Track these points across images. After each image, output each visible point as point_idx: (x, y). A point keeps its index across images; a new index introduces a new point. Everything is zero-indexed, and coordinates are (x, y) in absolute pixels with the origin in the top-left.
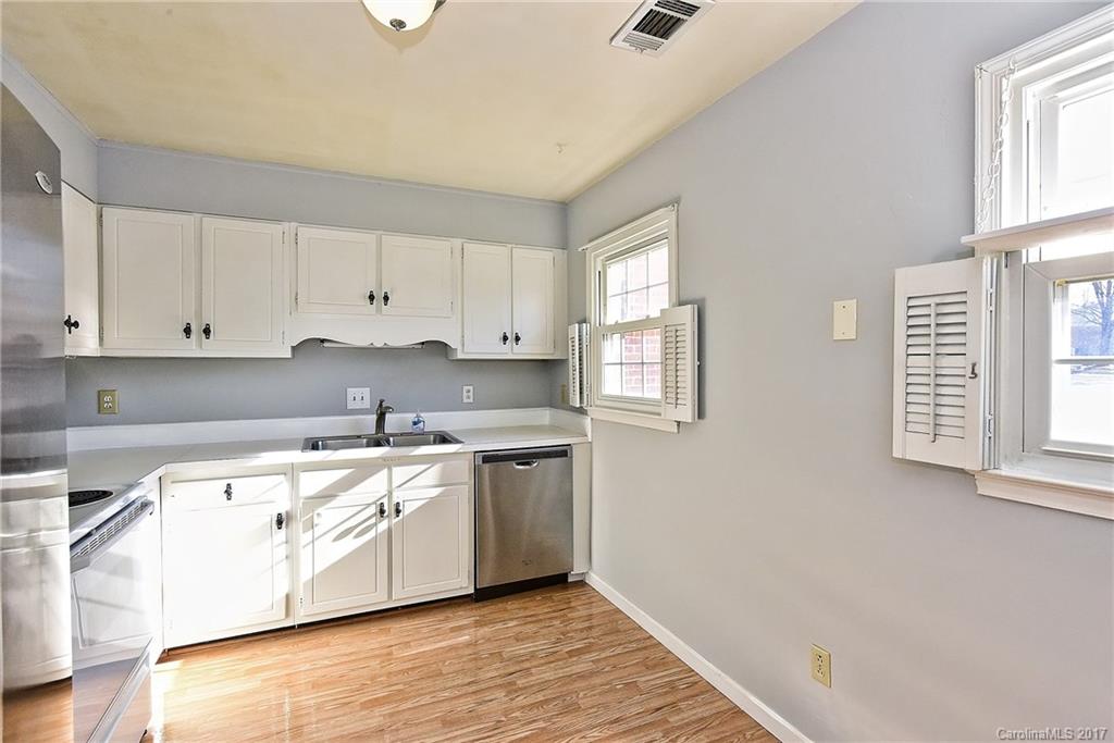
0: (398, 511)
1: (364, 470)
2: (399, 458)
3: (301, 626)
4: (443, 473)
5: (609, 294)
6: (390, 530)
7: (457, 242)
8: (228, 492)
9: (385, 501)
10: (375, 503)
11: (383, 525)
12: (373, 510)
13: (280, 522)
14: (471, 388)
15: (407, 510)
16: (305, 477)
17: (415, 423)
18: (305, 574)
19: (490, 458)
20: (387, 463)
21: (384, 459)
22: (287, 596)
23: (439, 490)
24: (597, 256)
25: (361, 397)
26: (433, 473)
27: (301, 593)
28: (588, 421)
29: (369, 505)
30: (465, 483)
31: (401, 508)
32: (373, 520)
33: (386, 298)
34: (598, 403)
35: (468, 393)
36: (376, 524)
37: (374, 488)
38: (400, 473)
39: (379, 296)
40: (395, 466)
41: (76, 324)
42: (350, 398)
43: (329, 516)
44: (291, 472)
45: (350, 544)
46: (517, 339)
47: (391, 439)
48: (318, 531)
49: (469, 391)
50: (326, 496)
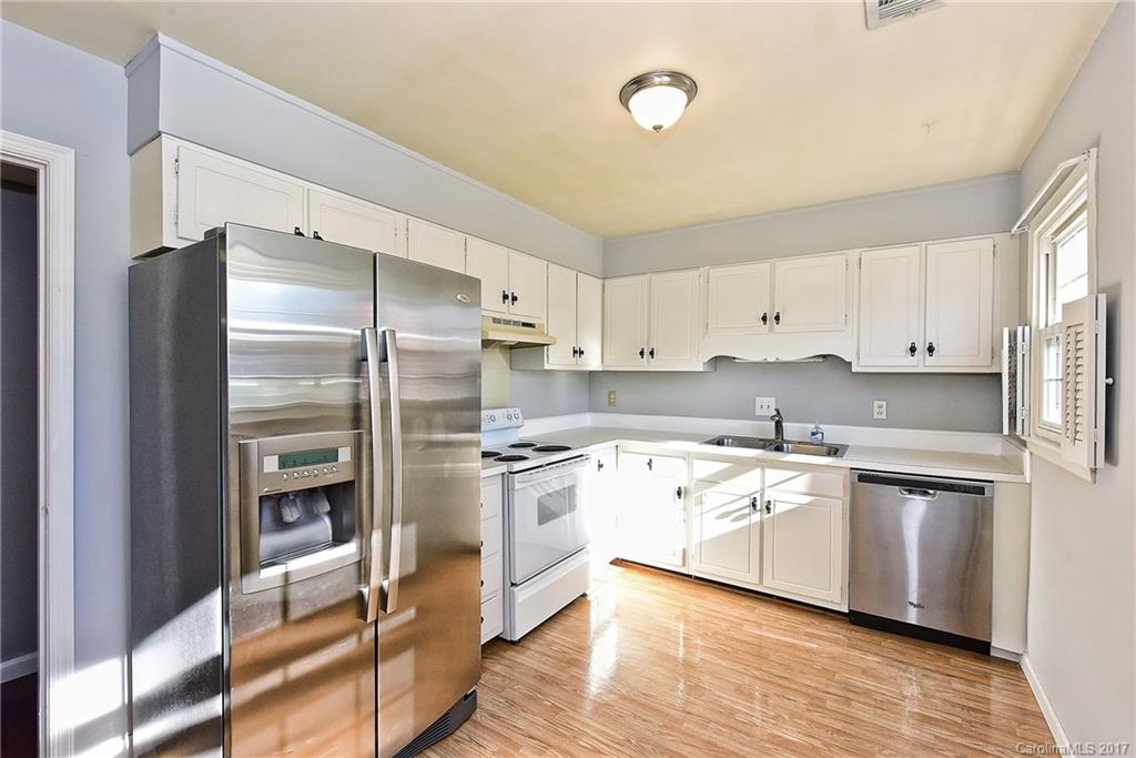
0: (768, 509)
1: (742, 466)
2: (771, 461)
3: (697, 578)
4: (813, 483)
5: (1059, 284)
6: (762, 522)
7: (854, 254)
8: (650, 464)
9: (758, 496)
10: (749, 496)
11: (756, 517)
12: (747, 501)
13: (679, 494)
14: (884, 403)
15: (778, 509)
16: (698, 464)
17: (813, 434)
18: (696, 540)
19: (866, 477)
20: (762, 464)
21: (758, 460)
22: (684, 551)
23: (807, 499)
24: (1040, 234)
25: (766, 405)
26: (802, 482)
27: (692, 552)
28: (1026, 455)
29: (744, 497)
30: (839, 498)
31: (772, 507)
32: (747, 511)
33: (777, 318)
34: (1040, 432)
35: (880, 408)
36: (749, 514)
37: (749, 482)
38: (773, 475)
39: (771, 318)
40: (768, 467)
41: (582, 353)
42: (758, 405)
43: (715, 497)
44: (687, 457)
45: (728, 526)
46: (931, 349)
47: (785, 445)
48: (706, 507)
49: (881, 407)
50: (712, 481)
